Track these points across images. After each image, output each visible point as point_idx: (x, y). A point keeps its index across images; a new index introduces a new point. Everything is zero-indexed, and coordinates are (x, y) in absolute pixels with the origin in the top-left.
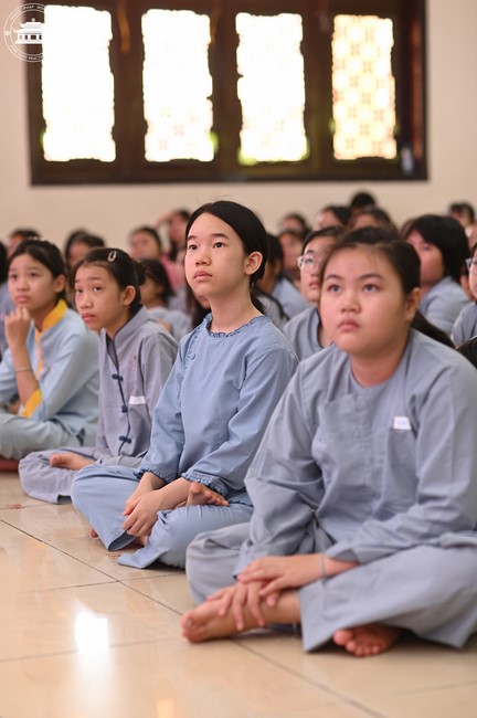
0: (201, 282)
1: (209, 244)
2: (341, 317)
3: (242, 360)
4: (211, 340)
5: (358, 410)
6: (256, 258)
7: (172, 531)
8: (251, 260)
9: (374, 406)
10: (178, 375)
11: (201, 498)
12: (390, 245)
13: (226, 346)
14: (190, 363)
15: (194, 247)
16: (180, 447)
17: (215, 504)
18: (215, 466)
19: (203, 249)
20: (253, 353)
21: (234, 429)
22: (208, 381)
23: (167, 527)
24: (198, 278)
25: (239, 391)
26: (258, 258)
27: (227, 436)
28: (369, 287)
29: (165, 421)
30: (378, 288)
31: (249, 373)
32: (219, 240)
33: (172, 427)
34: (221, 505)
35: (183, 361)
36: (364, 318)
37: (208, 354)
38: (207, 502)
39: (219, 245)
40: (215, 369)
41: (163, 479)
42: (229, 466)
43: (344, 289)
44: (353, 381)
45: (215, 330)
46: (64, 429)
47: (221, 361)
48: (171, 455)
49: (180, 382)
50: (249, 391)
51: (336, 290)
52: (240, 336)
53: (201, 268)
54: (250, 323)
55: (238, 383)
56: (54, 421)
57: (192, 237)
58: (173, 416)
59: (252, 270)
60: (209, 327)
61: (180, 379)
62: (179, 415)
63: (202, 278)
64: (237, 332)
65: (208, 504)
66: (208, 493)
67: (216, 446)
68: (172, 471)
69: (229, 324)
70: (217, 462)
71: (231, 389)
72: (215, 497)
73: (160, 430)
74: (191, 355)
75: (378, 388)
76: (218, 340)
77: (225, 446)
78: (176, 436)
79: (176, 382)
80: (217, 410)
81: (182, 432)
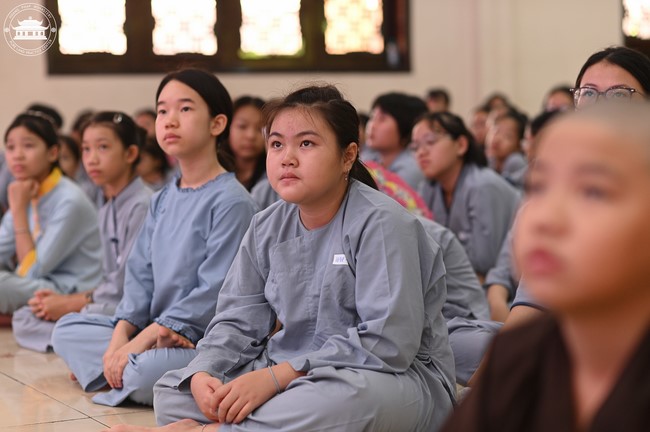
0: (170, 143)
1: (177, 108)
2: (282, 171)
3: (209, 211)
4: (180, 195)
5: (303, 250)
6: (221, 121)
7: (140, 371)
8: (217, 123)
9: (317, 247)
10: (149, 229)
11: (169, 341)
12: (327, 105)
13: (193, 200)
14: (160, 217)
15: (164, 112)
16: (150, 295)
17: (181, 346)
18: (186, 312)
19: (171, 113)
20: (218, 205)
21: (203, 275)
22: (177, 233)
23: (136, 368)
24: (168, 140)
25: (206, 241)
26: (222, 120)
27: (197, 283)
28: (307, 143)
29: (137, 270)
30: (314, 144)
31: (215, 223)
32: (186, 105)
33: (143, 276)
34: (187, 347)
35: (154, 216)
36: (302, 171)
37: (177, 207)
38: (175, 345)
39: (186, 109)
40: (183, 221)
41: (136, 326)
42: (199, 310)
43: (285, 145)
44: (301, 225)
45: (184, 186)
46: (57, 286)
47: (189, 214)
48: (142, 303)
49: (151, 236)
50: (215, 241)
51: (278, 146)
52: (207, 190)
53: (170, 131)
54: (217, 179)
55: (204, 233)
56: (48, 278)
57: (162, 103)
58: (144, 266)
59: (218, 131)
60: (178, 184)
61: (151, 232)
62: (150, 265)
63: (171, 140)
64: (204, 187)
65: (176, 347)
66: (174, 336)
67: (186, 293)
68: (144, 319)
69: (197, 181)
70: (188, 307)
71: (198, 239)
72: (182, 340)
73: (132, 278)
74: (162, 210)
75: (320, 230)
76: (186, 195)
77: (195, 292)
78: (148, 285)
79: (147, 235)
80: (185, 258)
81: (152, 281)
